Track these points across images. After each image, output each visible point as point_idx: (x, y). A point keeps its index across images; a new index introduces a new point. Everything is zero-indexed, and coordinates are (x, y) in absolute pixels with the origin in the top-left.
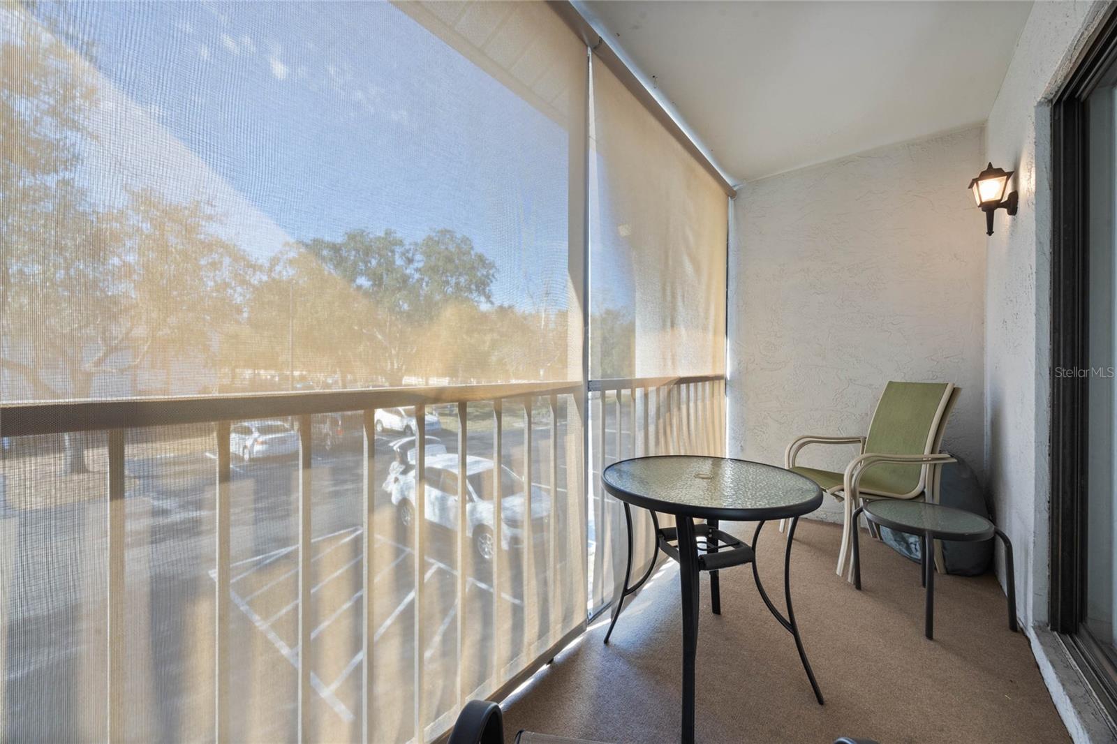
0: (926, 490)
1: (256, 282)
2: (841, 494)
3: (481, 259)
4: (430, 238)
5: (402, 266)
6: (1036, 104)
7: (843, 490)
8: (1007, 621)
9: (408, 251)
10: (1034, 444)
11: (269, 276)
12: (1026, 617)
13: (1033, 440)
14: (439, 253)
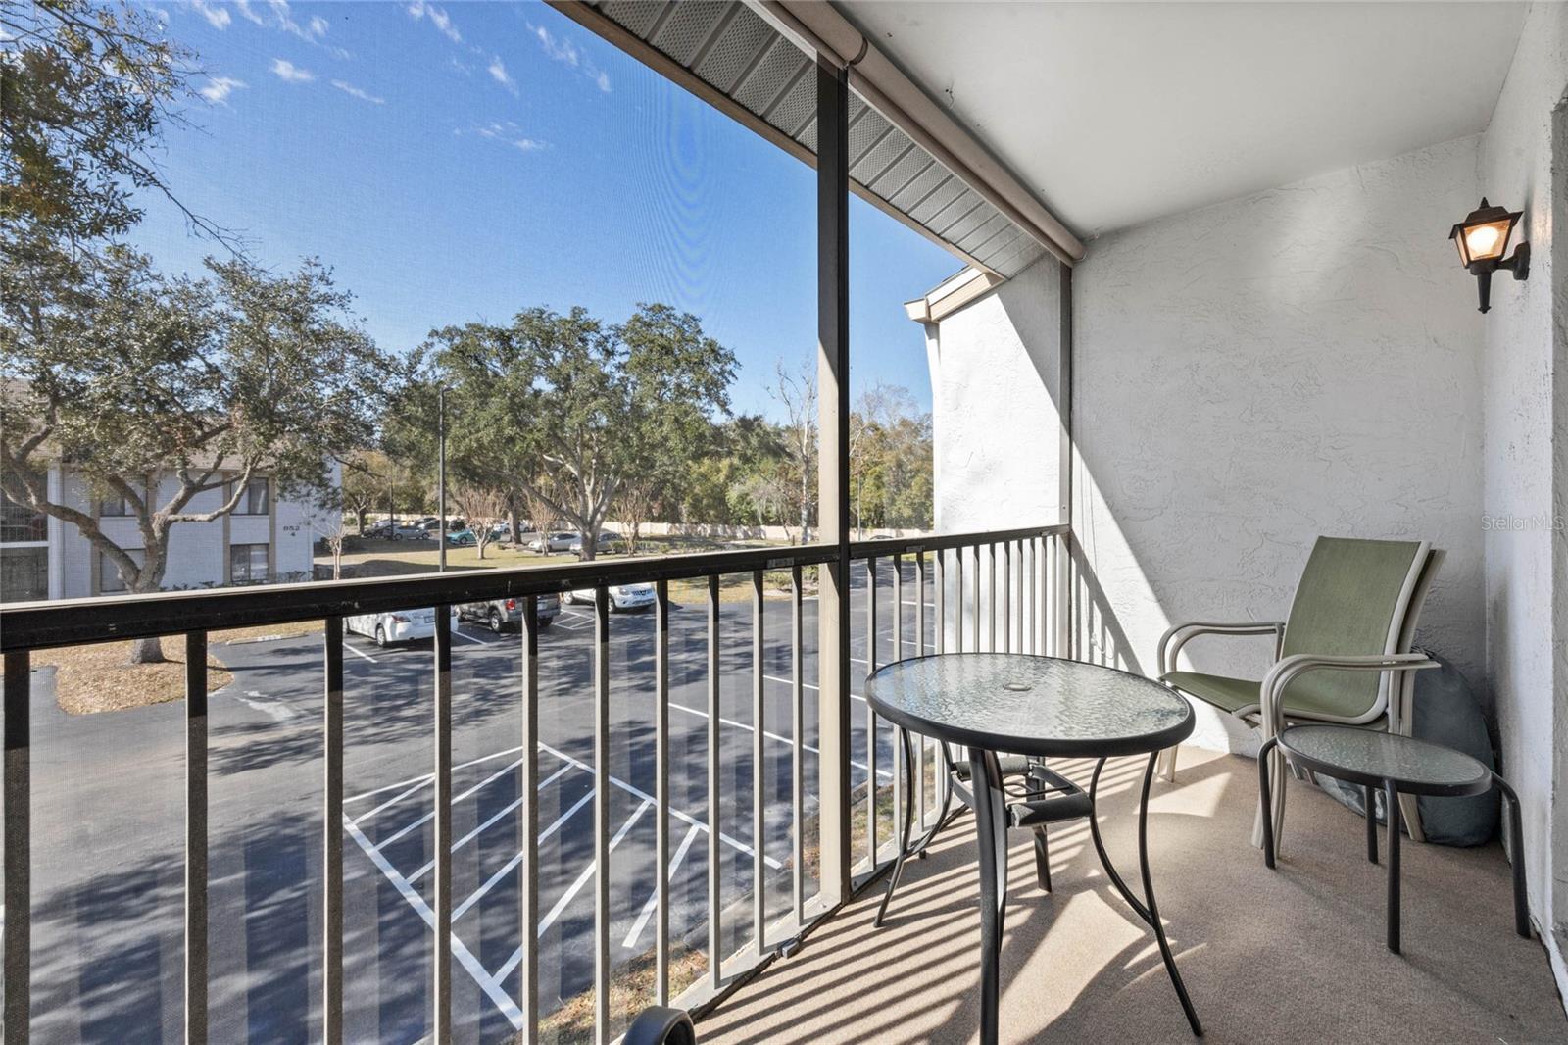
0: (1389, 710)
1: (391, 389)
2: (1256, 718)
3: (713, 349)
4: (637, 319)
5: (599, 360)
6: (1553, 108)
7: (1259, 712)
8: (1512, 922)
9: (606, 339)
10: (1551, 643)
11: (409, 380)
12: (1543, 915)
13: (1550, 636)
14: (652, 342)
